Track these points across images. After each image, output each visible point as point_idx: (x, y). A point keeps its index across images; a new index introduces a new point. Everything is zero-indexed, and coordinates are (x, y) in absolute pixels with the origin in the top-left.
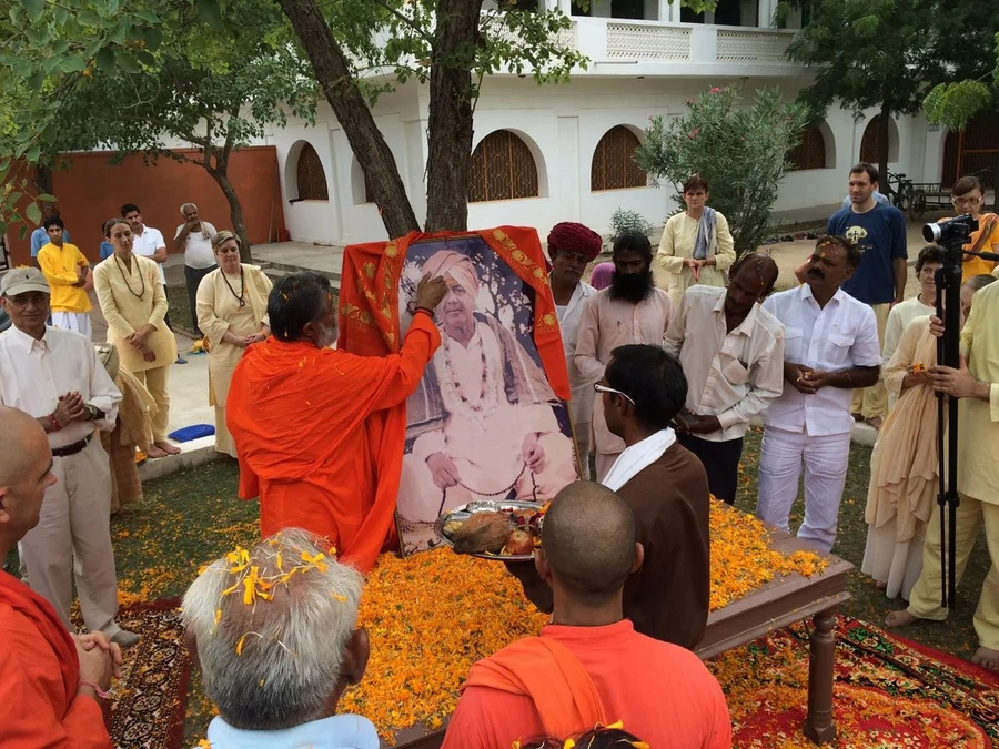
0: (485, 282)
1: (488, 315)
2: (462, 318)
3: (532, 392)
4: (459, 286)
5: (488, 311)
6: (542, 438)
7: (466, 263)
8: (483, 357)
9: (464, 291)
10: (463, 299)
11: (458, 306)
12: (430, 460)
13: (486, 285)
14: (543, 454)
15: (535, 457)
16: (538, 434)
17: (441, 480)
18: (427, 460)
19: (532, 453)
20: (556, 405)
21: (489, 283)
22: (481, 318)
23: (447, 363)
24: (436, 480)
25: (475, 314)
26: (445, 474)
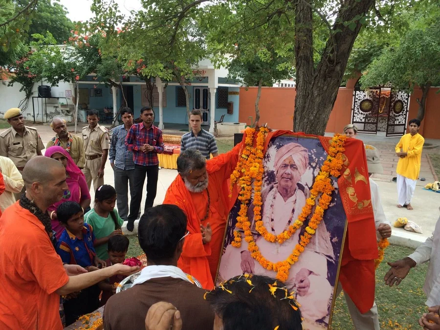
0: (312, 166)
1: (306, 187)
2: (289, 184)
3: (317, 244)
4: (295, 165)
5: (307, 185)
6: (311, 275)
7: (304, 153)
8: (293, 211)
9: (297, 169)
10: (295, 173)
11: (290, 177)
12: (243, 253)
13: (312, 169)
14: (308, 286)
15: (302, 284)
16: (311, 272)
17: (244, 266)
18: (242, 252)
19: (302, 281)
20: (331, 260)
21: (314, 168)
22: (301, 187)
23: (272, 206)
24: (242, 265)
25: (298, 184)
26: (247, 264)
